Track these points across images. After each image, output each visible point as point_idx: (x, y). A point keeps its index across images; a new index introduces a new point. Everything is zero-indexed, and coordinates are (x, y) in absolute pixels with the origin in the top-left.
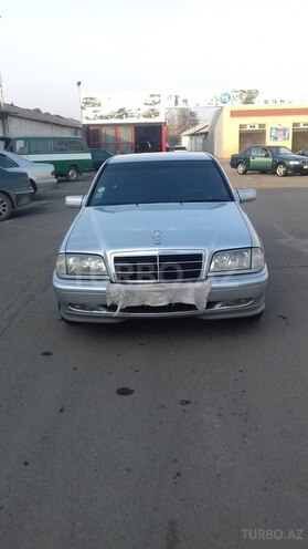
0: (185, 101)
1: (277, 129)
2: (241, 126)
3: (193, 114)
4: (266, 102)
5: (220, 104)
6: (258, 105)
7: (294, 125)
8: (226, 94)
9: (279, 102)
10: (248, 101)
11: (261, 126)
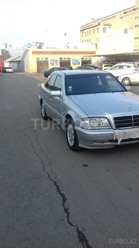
0: (10, 46)
1: (53, 60)
2: (37, 58)
3: (7, 52)
4: (48, 48)
5: (27, 48)
6: (44, 49)
7: (60, 58)
8: (29, 44)
9: (53, 48)
10: (40, 47)
11: (46, 58)
